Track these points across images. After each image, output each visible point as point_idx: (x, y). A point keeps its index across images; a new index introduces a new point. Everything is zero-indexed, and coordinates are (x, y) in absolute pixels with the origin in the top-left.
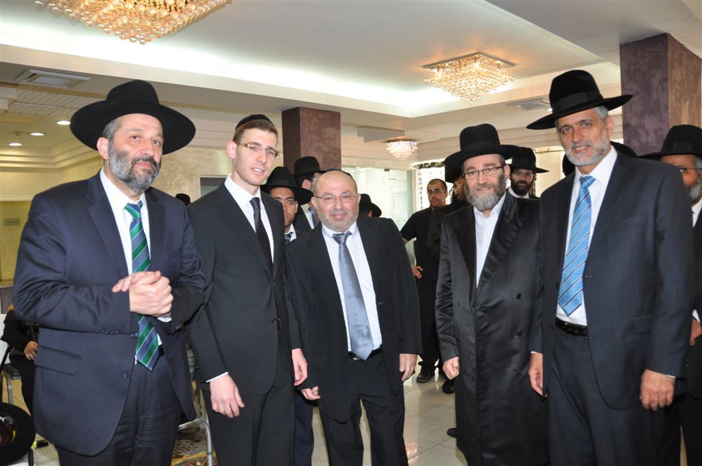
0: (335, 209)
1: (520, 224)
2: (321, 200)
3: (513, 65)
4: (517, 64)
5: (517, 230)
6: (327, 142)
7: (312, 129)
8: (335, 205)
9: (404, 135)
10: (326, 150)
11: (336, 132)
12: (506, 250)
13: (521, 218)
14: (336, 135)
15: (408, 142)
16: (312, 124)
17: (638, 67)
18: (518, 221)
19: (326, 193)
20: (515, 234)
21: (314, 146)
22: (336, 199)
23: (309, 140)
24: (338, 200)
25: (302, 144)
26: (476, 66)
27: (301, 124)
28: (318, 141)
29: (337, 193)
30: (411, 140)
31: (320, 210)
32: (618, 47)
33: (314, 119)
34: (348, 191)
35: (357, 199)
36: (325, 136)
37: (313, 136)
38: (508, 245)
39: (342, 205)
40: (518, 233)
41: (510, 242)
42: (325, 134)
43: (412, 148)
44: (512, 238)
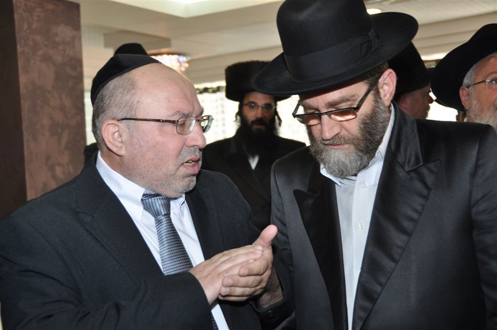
1: (430, 179)
5: (425, 192)
6: (61, 47)
7: (34, 26)
9: (169, 46)
10: (59, 59)
11: (74, 33)
12: (404, 238)
13: (431, 165)
14: (74, 38)
15: (176, 57)
16: (36, 18)
18: (425, 171)
20: (420, 200)
21: (40, 53)
23: (31, 43)
25: (19, 49)
27: (16, 16)
28: (46, 46)
30: (179, 54)
33: (38, 10)
36: (58, 39)
37: (38, 38)
38: (407, 224)
40: (426, 198)
41: (411, 220)
42: (56, 35)
43: (181, 66)
44: (416, 211)
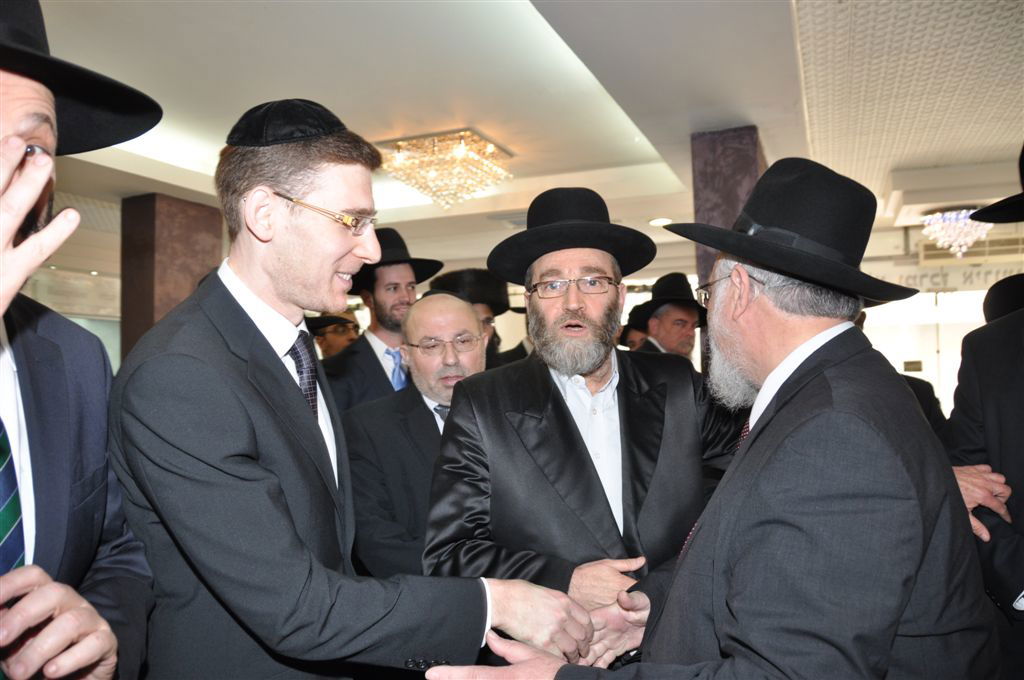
0: (447, 365)
2: (418, 351)
3: (510, 155)
4: (516, 155)
5: (661, 416)
6: (200, 256)
7: (175, 233)
8: (444, 358)
12: (653, 465)
14: (214, 247)
16: (176, 225)
17: (718, 169)
18: (657, 397)
19: (426, 338)
20: (660, 426)
21: (178, 262)
22: (444, 346)
23: (169, 250)
24: (449, 349)
25: (157, 257)
26: (460, 150)
27: (157, 222)
28: (185, 254)
29: (447, 336)
31: (419, 370)
32: (689, 139)
33: (180, 216)
34: (465, 332)
35: (483, 344)
36: (197, 247)
37: (177, 246)
38: (654, 451)
39: (456, 357)
41: (655, 446)
42: (197, 243)
44: (657, 435)
